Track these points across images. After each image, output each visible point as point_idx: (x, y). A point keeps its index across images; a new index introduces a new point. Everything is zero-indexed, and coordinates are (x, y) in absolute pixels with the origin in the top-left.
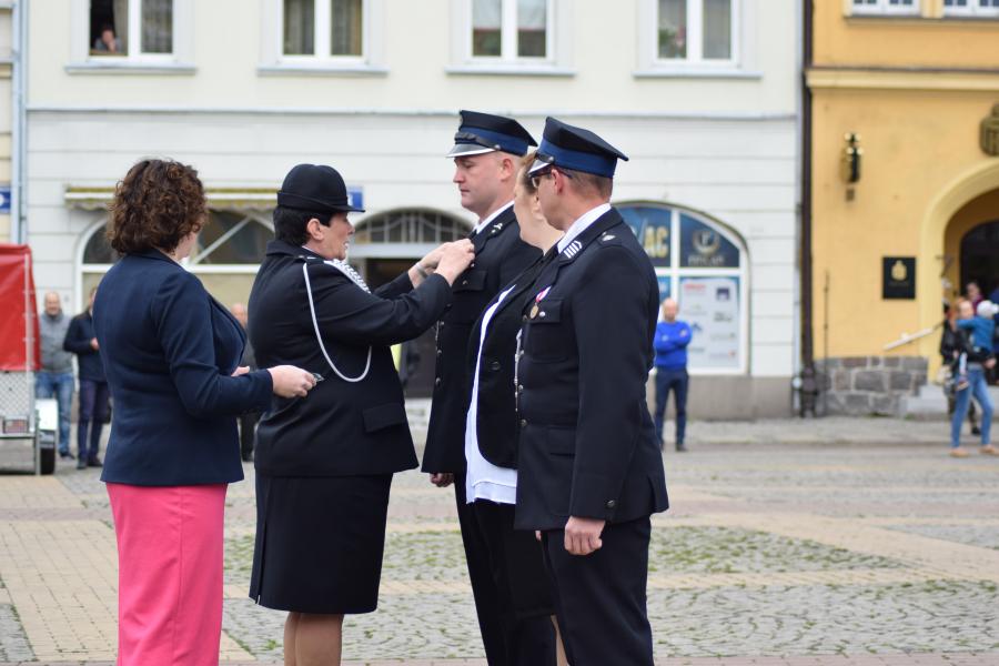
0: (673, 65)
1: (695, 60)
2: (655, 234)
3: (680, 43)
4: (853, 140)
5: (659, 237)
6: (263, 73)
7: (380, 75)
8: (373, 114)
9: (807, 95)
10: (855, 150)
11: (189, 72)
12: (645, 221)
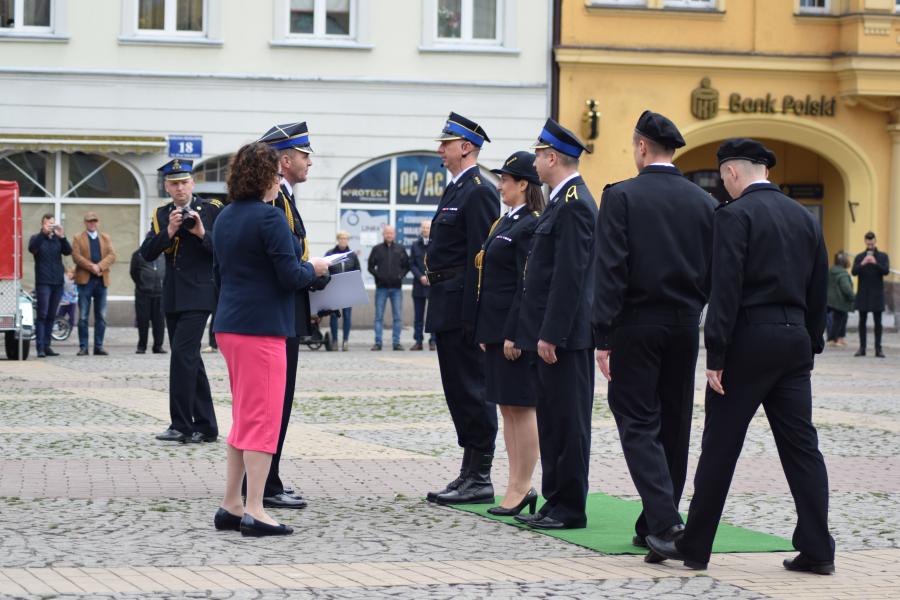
0: (450, 43)
1: (467, 39)
2: (434, 178)
3: (455, 25)
4: (592, 105)
5: (437, 180)
6: (123, 43)
7: (217, 46)
8: (211, 77)
9: (555, 68)
10: (595, 113)
11: (64, 41)
12: (426, 168)
